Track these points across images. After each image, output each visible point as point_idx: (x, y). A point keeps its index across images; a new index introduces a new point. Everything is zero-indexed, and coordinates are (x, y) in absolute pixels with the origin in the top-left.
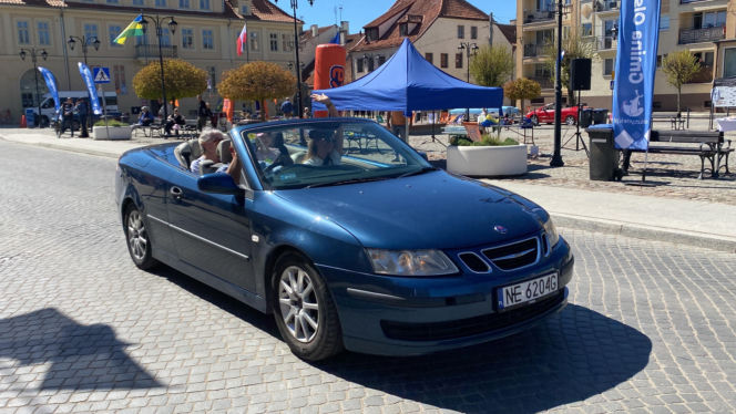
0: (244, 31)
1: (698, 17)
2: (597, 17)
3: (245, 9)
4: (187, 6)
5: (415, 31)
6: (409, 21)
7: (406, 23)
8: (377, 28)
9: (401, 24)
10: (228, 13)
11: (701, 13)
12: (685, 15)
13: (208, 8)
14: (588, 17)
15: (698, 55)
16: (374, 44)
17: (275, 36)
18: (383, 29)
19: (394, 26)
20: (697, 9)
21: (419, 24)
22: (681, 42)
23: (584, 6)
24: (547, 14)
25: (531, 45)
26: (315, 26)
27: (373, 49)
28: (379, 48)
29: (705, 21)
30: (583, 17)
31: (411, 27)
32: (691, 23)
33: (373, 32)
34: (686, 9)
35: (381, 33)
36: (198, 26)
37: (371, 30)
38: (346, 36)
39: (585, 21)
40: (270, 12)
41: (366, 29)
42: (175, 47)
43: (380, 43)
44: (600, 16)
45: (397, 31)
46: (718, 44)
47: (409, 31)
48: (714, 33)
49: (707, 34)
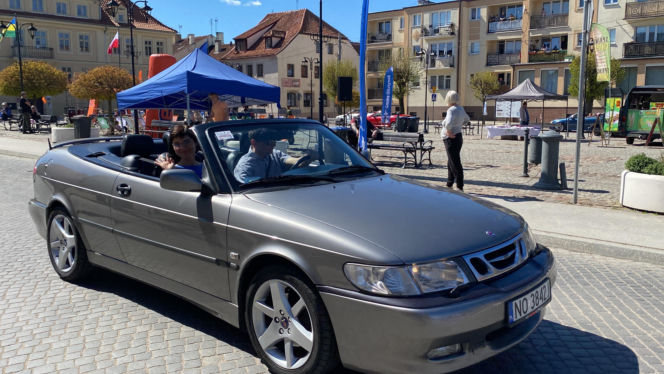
0: (117, 37)
1: (502, 44)
2: (424, 42)
3: (121, 17)
4: (64, 12)
5: (278, 45)
6: (273, 36)
7: (271, 37)
8: (245, 40)
9: (266, 38)
10: (104, 21)
11: (502, 42)
12: (491, 43)
13: (85, 15)
14: (417, 40)
15: (501, 75)
16: (243, 54)
17: (150, 43)
18: (251, 41)
19: (260, 40)
20: (500, 38)
21: (282, 39)
22: (488, 64)
23: (414, 31)
24: (386, 36)
25: (373, 62)
26: (192, 35)
27: (242, 58)
28: (248, 57)
29: (507, 48)
30: (414, 40)
31: (275, 41)
32: (496, 48)
33: (243, 44)
34: (491, 37)
35: (249, 44)
36: (75, 31)
37: (240, 41)
38: (220, 46)
39: (415, 43)
40: (146, 21)
41: (237, 40)
42: (51, 49)
43: (248, 53)
44: (427, 40)
45: (263, 44)
46: (514, 67)
47: (273, 45)
48: (513, 58)
49: (508, 59)
